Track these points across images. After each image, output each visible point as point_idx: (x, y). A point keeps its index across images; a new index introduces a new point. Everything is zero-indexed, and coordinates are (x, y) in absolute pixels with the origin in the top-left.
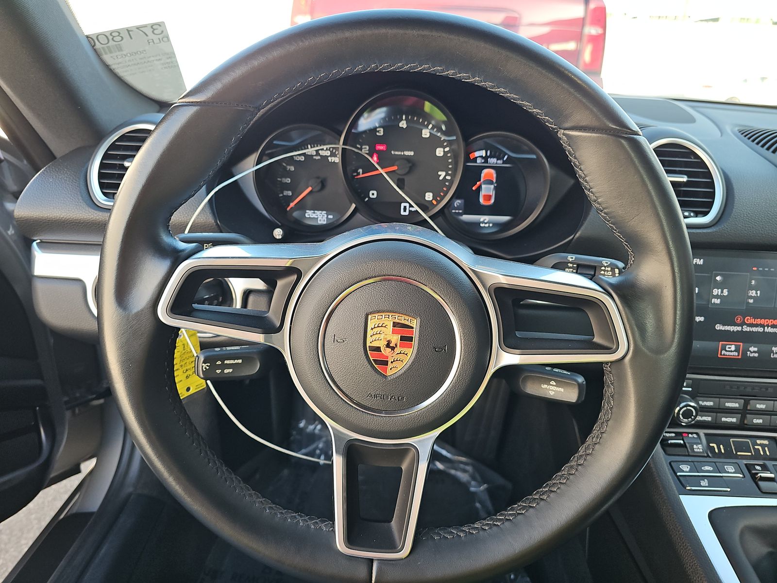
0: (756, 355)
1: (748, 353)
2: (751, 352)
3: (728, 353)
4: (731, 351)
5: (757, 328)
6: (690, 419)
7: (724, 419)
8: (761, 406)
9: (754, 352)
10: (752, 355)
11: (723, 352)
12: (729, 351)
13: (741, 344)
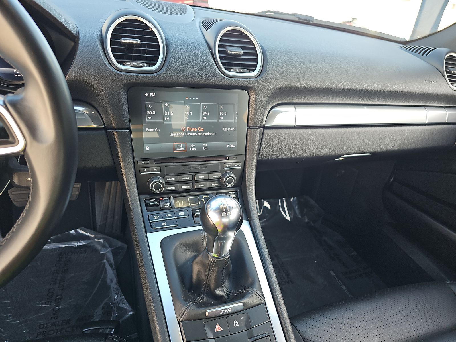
0: (195, 149)
1: (191, 148)
2: (192, 148)
3: (179, 149)
4: (181, 148)
5: (193, 134)
6: (159, 189)
7: (182, 187)
8: (201, 177)
9: (194, 147)
10: (193, 149)
11: (176, 149)
12: (180, 148)
13: (186, 143)
